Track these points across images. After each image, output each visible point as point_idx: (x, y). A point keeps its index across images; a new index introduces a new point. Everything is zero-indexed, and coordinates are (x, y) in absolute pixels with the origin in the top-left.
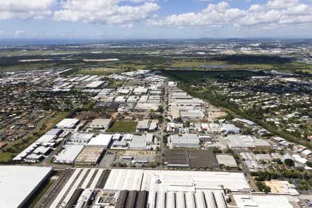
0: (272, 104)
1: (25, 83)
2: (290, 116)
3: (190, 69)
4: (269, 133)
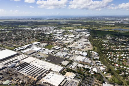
4: (98, 59)
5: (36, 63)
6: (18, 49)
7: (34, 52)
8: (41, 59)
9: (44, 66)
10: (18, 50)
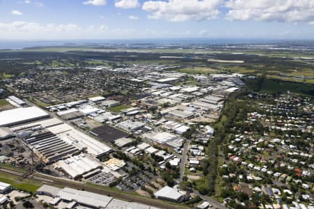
5: (68, 135)
6: (55, 107)
7: (79, 115)
8: (84, 129)
9: (77, 142)
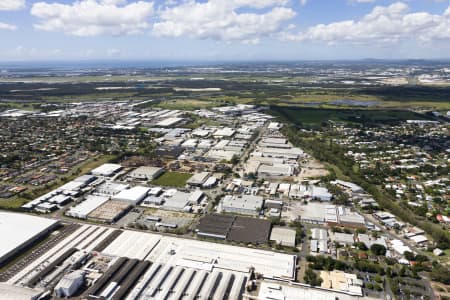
0: (414, 163)
1: (86, 117)
2: (430, 183)
3: (317, 107)
4: (376, 204)
5: (173, 253)
6: (42, 202)
9: (216, 262)
10: (47, 205)
